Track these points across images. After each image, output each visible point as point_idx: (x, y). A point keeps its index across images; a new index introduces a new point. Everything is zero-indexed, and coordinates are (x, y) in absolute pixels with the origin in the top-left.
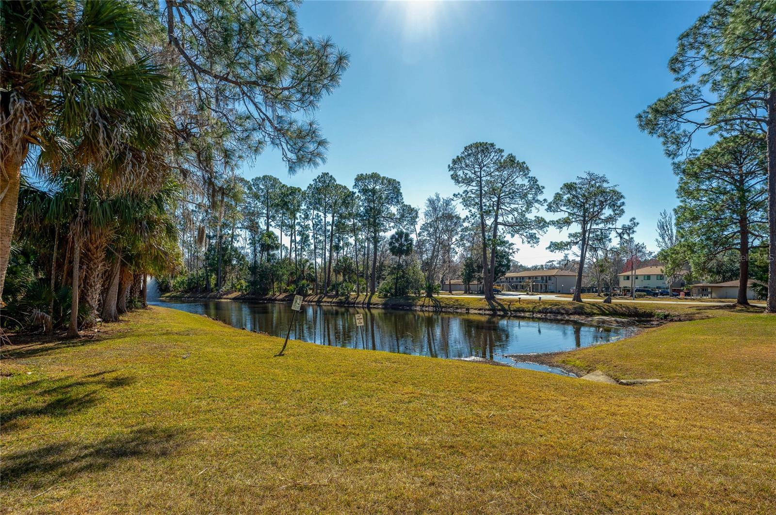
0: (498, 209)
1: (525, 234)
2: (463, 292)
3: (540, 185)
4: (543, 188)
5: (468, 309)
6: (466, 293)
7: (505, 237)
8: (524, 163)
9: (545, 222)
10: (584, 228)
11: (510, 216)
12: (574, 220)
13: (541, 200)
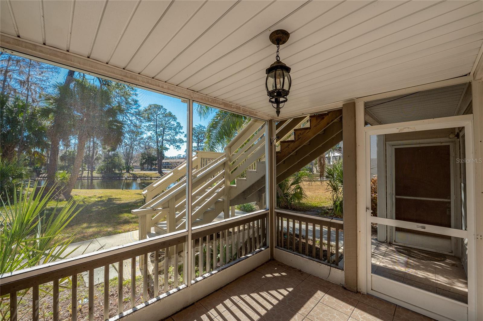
0: (163, 134)
1: (175, 145)
2: (140, 170)
3: (181, 126)
4: (183, 127)
5: (151, 178)
6: (141, 170)
7: (165, 145)
8: (175, 116)
9: (183, 141)
10: (198, 145)
11: (168, 136)
12: (194, 141)
13: (182, 132)
